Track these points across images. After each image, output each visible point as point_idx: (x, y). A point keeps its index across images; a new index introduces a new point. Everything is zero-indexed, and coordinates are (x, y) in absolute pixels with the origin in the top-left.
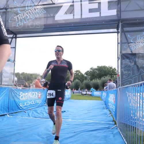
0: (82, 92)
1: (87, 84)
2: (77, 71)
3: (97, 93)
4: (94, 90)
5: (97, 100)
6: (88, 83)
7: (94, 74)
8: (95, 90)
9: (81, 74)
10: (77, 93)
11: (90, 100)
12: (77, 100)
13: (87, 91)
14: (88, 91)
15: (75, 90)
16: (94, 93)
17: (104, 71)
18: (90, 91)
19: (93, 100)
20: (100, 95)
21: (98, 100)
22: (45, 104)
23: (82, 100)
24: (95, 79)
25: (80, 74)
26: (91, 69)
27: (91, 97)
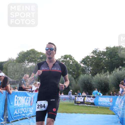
0: (77, 98)
1: (85, 82)
2: (65, 56)
3: (104, 100)
4: (100, 95)
5: (104, 114)
6: (88, 80)
7: (100, 62)
8: (102, 95)
9: (75, 62)
10: (65, 99)
11: (91, 113)
12: (65, 114)
13: (85, 96)
14: (88, 97)
15: (62, 94)
16: (99, 100)
17: (119, 57)
18: (90, 97)
19: (97, 113)
20: (110, 104)
21: (108, 114)
22: (2, 123)
23: (75, 113)
24: (101, 72)
25: (71, 63)
26: (94, 52)
27: (93, 109)
